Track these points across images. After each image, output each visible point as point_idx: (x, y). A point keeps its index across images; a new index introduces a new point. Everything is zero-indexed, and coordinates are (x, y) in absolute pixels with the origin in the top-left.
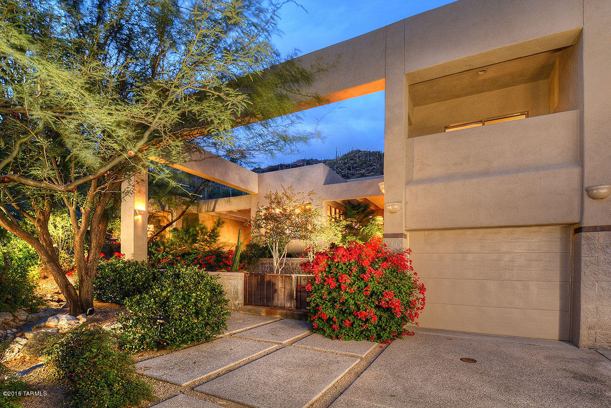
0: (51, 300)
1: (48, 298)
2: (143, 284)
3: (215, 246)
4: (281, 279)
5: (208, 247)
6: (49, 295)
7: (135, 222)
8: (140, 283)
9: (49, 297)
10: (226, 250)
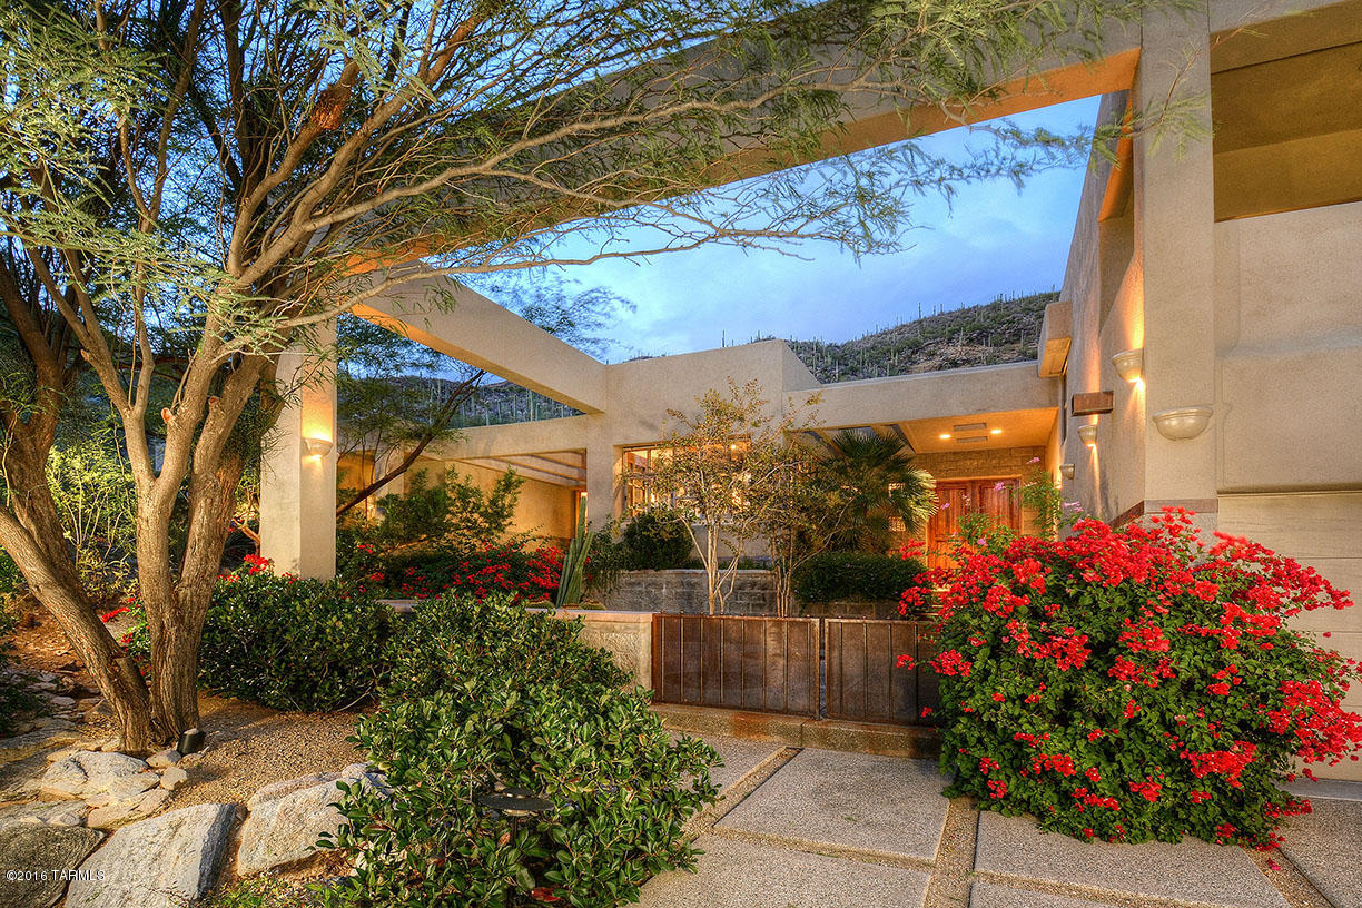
0: (52, 692)
1: (44, 685)
2: (353, 649)
3: (502, 540)
4: (774, 630)
5: (483, 541)
6: (48, 677)
7: (306, 472)
8: (346, 645)
9: (46, 680)
10: (530, 548)
